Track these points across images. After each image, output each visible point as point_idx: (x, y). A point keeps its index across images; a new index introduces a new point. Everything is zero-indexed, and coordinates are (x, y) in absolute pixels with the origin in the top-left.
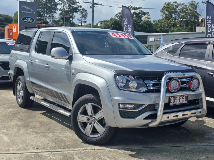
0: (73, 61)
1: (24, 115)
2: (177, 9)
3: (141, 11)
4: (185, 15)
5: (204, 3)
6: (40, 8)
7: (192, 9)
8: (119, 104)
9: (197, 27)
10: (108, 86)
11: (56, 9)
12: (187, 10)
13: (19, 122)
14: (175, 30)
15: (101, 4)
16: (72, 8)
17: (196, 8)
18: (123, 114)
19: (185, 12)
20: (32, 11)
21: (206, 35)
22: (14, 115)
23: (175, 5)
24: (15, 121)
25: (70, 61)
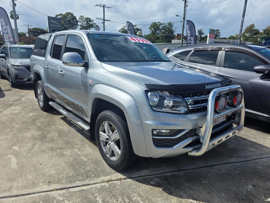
0: (89, 69)
1: (43, 121)
2: (160, 27)
3: (136, 28)
4: (165, 31)
5: (181, 22)
6: (66, 24)
7: (170, 28)
8: (152, 130)
9: (172, 40)
10: (136, 106)
11: (77, 25)
12: (166, 28)
13: (36, 131)
14: (158, 42)
15: (110, 21)
16: (88, 25)
17: (172, 26)
18: (157, 142)
19: (165, 30)
20: (58, 25)
21: (182, 45)
22: (34, 121)
23: (159, 25)
24: (32, 131)
25: (86, 68)
